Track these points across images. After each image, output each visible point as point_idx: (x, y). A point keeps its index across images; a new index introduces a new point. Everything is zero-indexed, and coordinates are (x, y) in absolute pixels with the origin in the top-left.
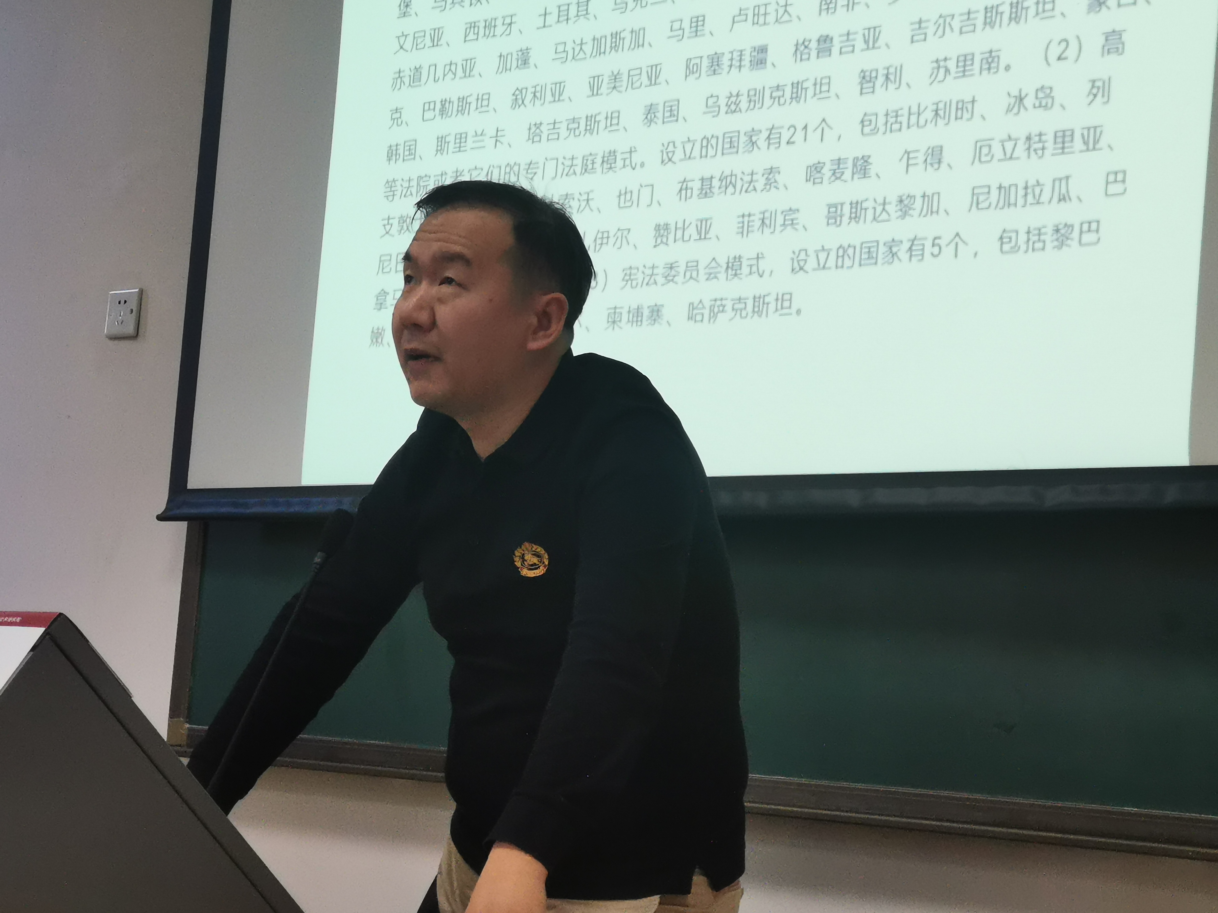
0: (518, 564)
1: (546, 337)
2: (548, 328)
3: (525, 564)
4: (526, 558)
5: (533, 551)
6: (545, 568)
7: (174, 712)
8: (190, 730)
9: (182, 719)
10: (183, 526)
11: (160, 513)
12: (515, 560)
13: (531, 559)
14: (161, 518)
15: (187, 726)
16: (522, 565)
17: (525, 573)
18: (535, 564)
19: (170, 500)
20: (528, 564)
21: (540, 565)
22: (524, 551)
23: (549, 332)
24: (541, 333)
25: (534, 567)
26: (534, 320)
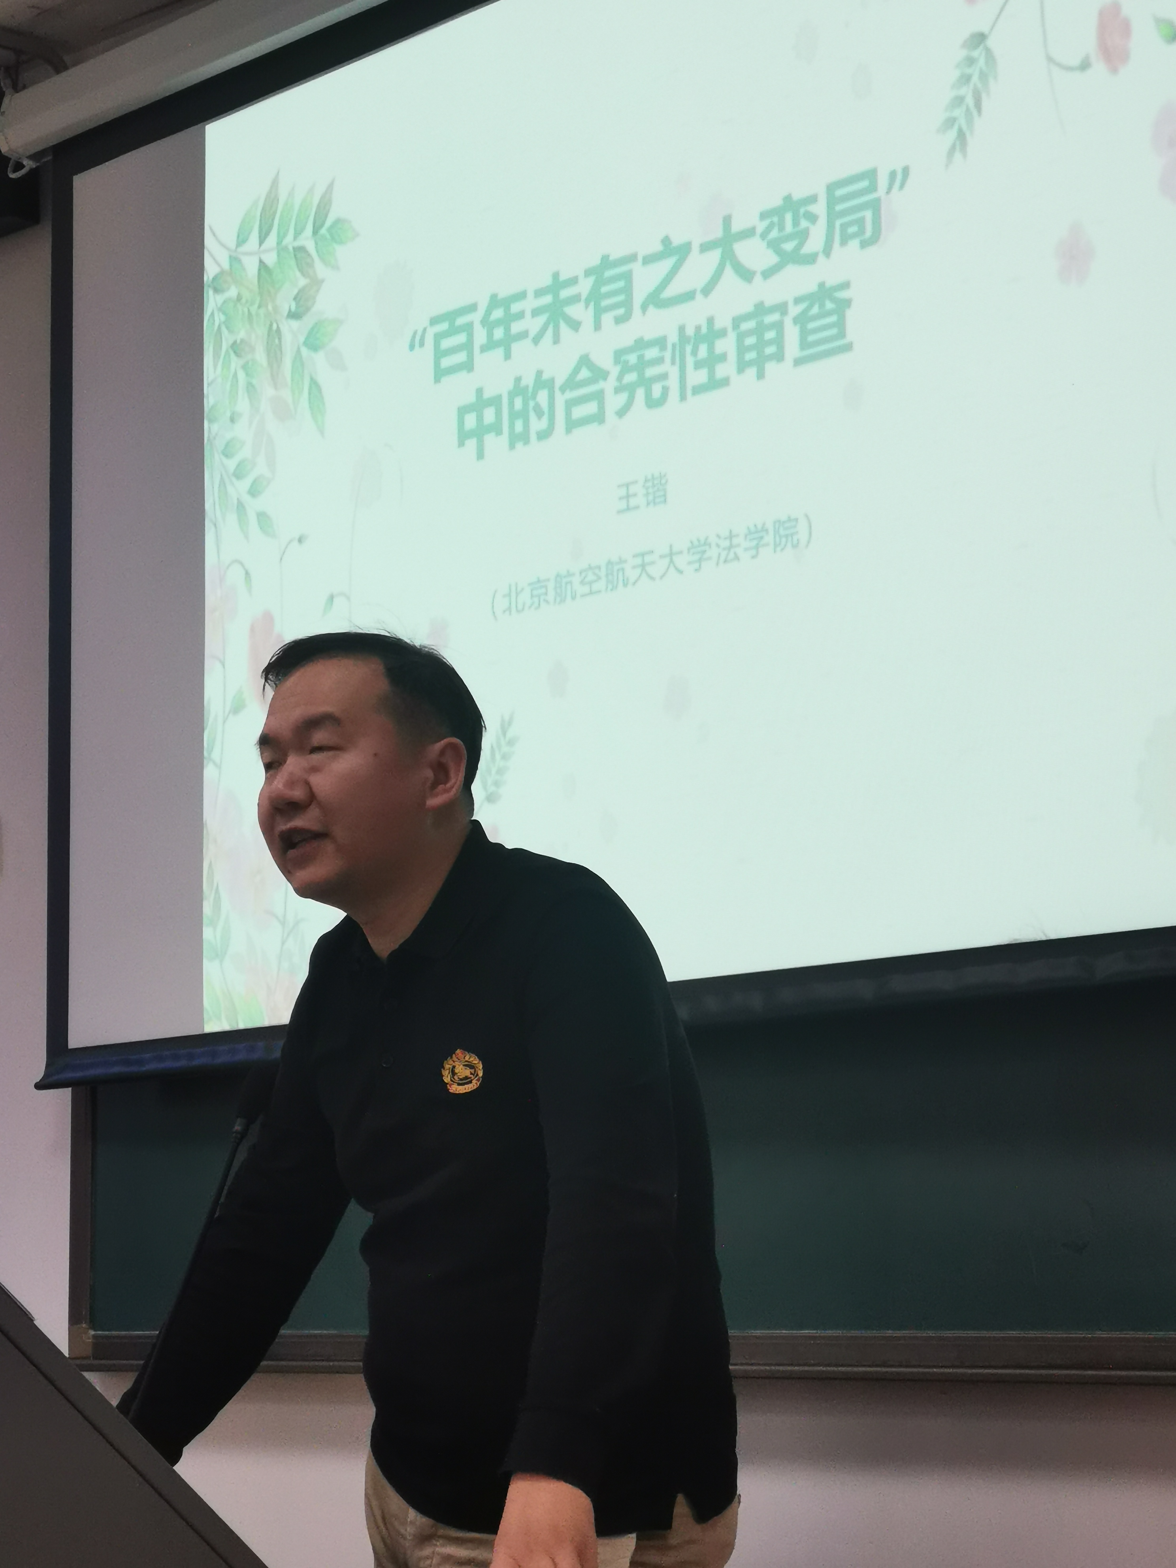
0: (447, 1079)
1: (447, 791)
2: (447, 779)
3: (454, 1079)
4: (456, 1071)
5: (466, 1061)
6: (479, 1081)
7: (75, 1317)
8: (94, 1337)
9: (84, 1325)
10: (65, 1095)
11: (38, 1081)
12: (443, 1074)
13: (463, 1072)
14: (39, 1086)
15: (92, 1332)
16: (451, 1080)
17: (455, 1089)
18: (466, 1078)
19: (48, 1065)
20: (459, 1078)
21: (472, 1078)
22: (454, 1062)
23: (448, 785)
24: (441, 787)
25: (466, 1081)
26: (429, 774)
